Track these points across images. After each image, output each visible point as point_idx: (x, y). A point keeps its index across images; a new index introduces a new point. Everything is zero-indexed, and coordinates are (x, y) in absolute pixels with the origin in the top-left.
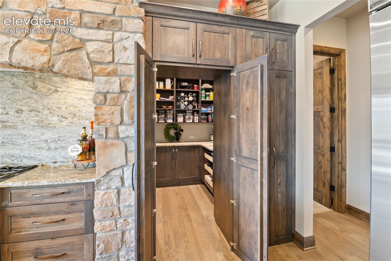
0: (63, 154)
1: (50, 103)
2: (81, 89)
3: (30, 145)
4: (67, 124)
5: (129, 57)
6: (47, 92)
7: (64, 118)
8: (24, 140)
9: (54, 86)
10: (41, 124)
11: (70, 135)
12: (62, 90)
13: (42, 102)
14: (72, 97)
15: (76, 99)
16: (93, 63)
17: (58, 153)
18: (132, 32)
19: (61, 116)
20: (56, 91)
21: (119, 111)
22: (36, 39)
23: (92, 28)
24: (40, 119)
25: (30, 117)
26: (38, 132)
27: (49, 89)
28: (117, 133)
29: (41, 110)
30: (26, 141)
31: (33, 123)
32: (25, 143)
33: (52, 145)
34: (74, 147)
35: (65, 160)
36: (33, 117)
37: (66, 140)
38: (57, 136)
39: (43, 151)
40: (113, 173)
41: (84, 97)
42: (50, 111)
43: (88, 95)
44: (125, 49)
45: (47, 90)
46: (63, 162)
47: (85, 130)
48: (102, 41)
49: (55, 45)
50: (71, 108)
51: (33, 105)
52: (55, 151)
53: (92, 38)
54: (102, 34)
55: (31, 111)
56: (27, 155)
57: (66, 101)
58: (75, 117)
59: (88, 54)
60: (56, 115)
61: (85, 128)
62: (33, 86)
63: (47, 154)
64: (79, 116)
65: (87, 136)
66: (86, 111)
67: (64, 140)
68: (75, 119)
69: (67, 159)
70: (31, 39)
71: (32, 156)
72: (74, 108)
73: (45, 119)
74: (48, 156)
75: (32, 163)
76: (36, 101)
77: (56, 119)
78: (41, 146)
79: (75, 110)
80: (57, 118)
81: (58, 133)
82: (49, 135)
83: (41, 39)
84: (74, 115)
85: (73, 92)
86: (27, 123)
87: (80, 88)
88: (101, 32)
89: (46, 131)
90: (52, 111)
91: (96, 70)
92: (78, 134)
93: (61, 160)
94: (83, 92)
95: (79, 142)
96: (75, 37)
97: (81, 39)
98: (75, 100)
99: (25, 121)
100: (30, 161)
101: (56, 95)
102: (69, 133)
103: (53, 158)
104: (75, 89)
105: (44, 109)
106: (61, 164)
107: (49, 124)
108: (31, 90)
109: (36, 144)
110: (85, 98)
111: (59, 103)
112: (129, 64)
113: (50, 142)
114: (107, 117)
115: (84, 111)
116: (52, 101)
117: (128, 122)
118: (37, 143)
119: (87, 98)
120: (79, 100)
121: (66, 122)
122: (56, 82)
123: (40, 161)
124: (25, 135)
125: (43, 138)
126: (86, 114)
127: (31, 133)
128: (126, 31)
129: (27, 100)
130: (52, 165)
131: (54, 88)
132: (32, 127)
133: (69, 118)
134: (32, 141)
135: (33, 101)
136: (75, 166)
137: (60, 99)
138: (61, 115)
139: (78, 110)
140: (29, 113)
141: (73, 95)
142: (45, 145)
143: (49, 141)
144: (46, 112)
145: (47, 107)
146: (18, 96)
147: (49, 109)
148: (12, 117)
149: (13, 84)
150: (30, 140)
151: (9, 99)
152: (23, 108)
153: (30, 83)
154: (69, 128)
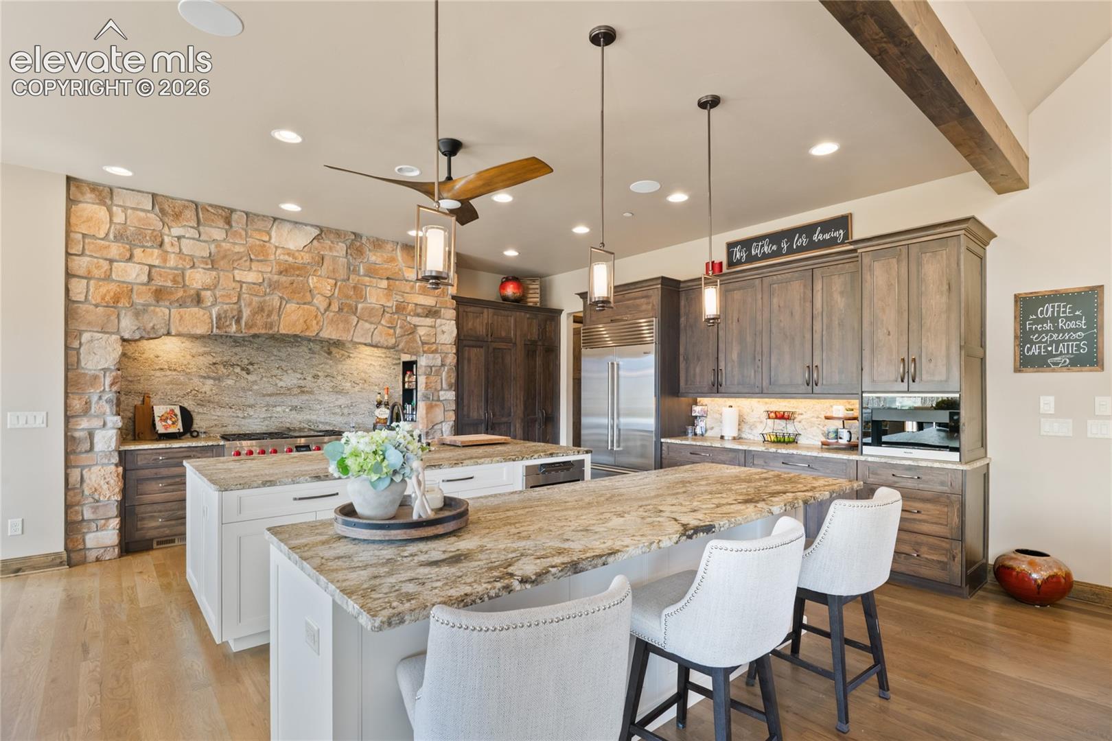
0: (355, 419)
1: (343, 369)
2: (371, 356)
4: (358, 390)
5: (446, 339)
6: (341, 358)
7: (356, 384)
8: (320, 406)
9: (347, 352)
10: (335, 390)
11: (361, 400)
12: (354, 356)
13: (336, 367)
14: (362, 363)
16: (423, 343)
17: (351, 419)
18: (448, 320)
19: (353, 382)
20: (349, 357)
21: (439, 381)
22: (388, 325)
23: (422, 317)
24: (334, 384)
25: (325, 383)
26: (333, 397)
27: (343, 355)
28: (439, 397)
29: (336, 376)
30: (322, 407)
31: (328, 388)
32: (321, 409)
33: (346, 411)
36: (328, 382)
38: (350, 402)
39: (338, 417)
40: (435, 427)
42: (343, 377)
43: (376, 361)
44: (443, 332)
45: (340, 356)
48: (428, 326)
49: (398, 331)
50: (361, 373)
51: (328, 371)
52: (348, 416)
53: (422, 324)
54: (429, 321)
55: (327, 376)
56: (323, 420)
57: (358, 367)
59: (420, 337)
60: (349, 381)
61: (379, 394)
62: (328, 351)
64: (370, 382)
65: (382, 401)
66: (378, 377)
67: (356, 405)
68: (366, 385)
70: (382, 325)
73: (339, 385)
76: (331, 366)
77: (348, 384)
79: (365, 376)
80: (350, 384)
81: (351, 399)
82: (342, 401)
83: (390, 325)
84: (365, 381)
85: (364, 359)
86: (323, 388)
88: (428, 319)
89: (340, 397)
90: (346, 377)
91: (426, 349)
92: (369, 400)
94: (372, 358)
96: (410, 323)
97: (414, 325)
98: (366, 366)
99: (321, 387)
100: (326, 426)
101: (348, 361)
105: (338, 375)
107: (343, 389)
108: (326, 355)
109: (331, 410)
110: (373, 364)
111: (352, 369)
112: (446, 344)
113: (344, 407)
114: (433, 384)
115: (376, 378)
116: (345, 367)
117: (445, 388)
118: (332, 408)
119: (376, 364)
120: (369, 366)
122: (350, 349)
123: (334, 426)
124: (321, 401)
125: (338, 403)
126: (380, 381)
127: (327, 398)
128: (444, 319)
129: (323, 365)
131: (347, 354)
132: (327, 393)
133: (361, 384)
134: (328, 406)
135: (328, 367)
137: (352, 365)
138: (353, 380)
139: (369, 376)
140: (325, 379)
141: (364, 361)
142: (338, 410)
143: (342, 407)
144: (340, 378)
145: (340, 373)
146: (315, 362)
147: (342, 375)
148: (309, 383)
149: (310, 349)
150: (326, 405)
151: (306, 365)
152: (320, 374)
153: (326, 348)
154: (360, 393)
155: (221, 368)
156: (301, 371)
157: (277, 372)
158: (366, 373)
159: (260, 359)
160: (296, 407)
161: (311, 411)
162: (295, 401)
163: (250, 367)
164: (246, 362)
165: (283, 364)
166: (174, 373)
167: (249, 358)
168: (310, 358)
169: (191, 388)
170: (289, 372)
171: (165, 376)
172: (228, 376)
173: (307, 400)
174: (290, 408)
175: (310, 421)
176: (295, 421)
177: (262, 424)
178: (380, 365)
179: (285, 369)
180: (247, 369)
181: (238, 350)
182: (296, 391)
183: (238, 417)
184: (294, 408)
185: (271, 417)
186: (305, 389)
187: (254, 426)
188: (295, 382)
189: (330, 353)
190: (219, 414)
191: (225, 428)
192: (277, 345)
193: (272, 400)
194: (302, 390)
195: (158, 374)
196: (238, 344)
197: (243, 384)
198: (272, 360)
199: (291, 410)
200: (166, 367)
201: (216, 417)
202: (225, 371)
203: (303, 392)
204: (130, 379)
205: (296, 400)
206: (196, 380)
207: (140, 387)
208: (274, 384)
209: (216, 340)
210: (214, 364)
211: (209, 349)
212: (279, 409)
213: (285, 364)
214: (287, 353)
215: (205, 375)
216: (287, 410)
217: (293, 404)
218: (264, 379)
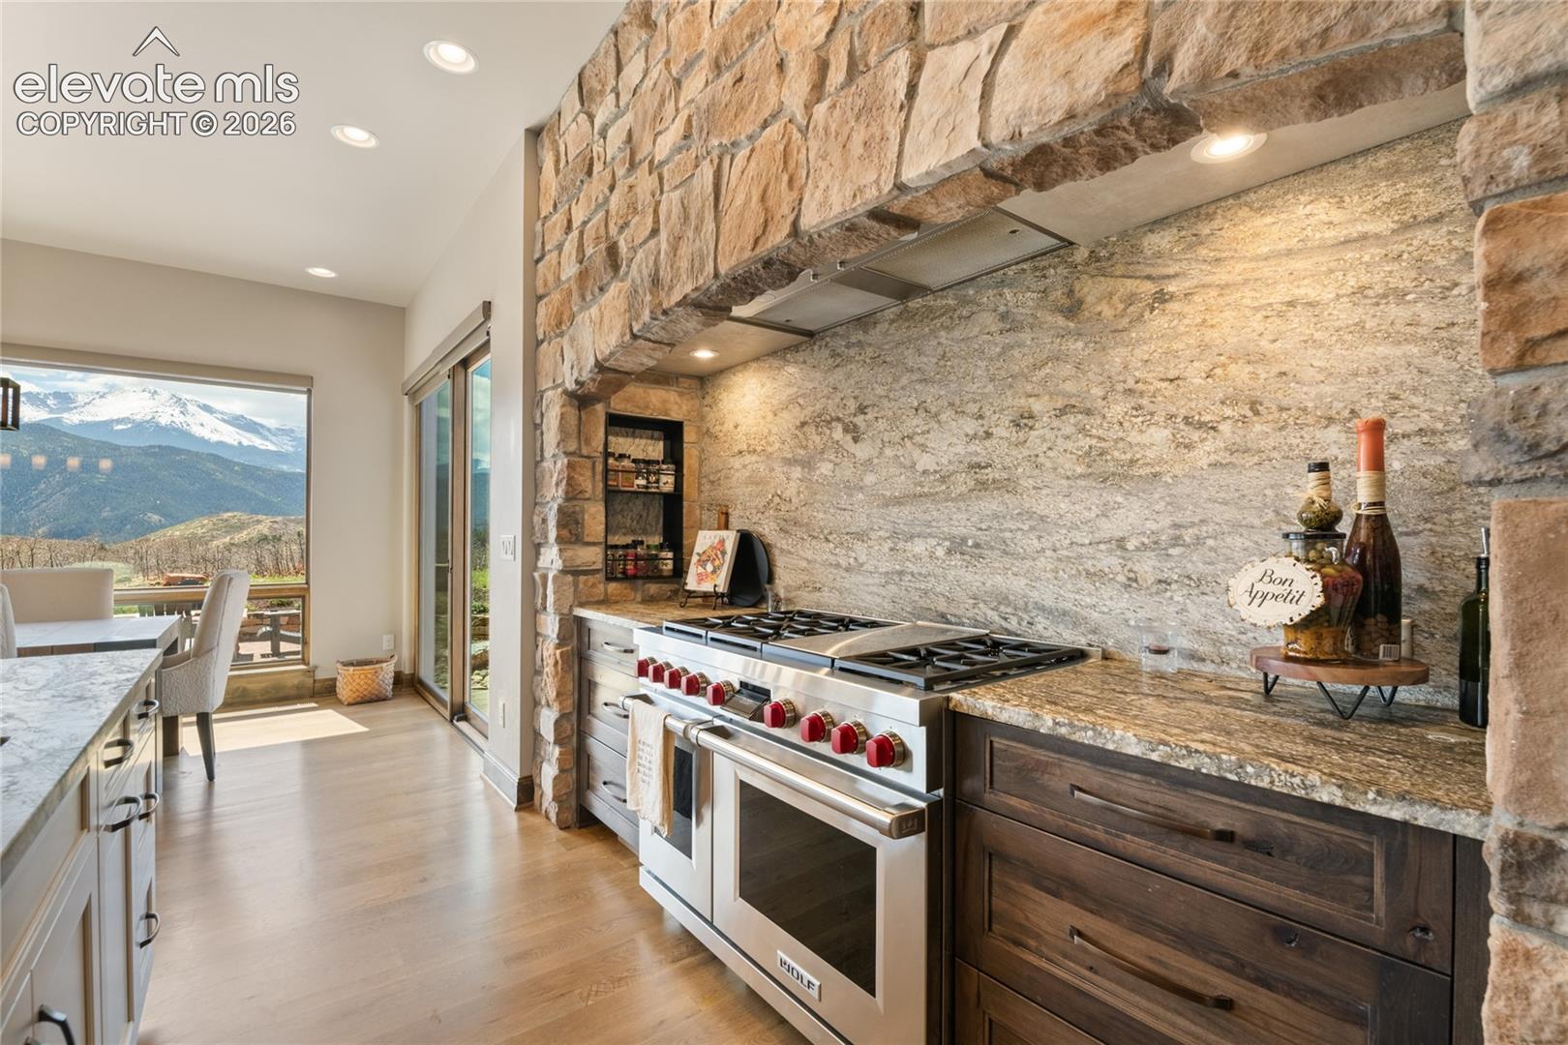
0: (1195, 614)
1: (1135, 363)
2: (1289, 255)
3: (1059, 560)
4: (1213, 458)
6: (1125, 313)
7: (1201, 425)
8: (1040, 538)
9: (1149, 277)
10: (1100, 467)
11: (1231, 513)
12: (1187, 284)
13: (1101, 364)
14: (1237, 307)
15: (1259, 316)
17: (1172, 609)
19: (1186, 418)
20: (1162, 298)
24: (1094, 442)
25: (1060, 441)
26: (1087, 503)
27: (1131, 299)
29: (1100, 403)
30: (1046, 543)
31: (1069, 464)
32: (1043, 550)
33: (1147, 567)
34: (1268, 577)
35: (1204, 648)
36: (1068, 437)
37: (1210, 542)
38: (1165, 521)
39: (1107, 592)
41: (1308, 291)
42: (1132, 402)
43: (1331, 271)
45: (1121, 306)
46: (1193, 656)
47: (1326, 482)
50: (1233, 368)
51: (1069, 387)
52: (1157, 593)
55: (1062, 412)
56: (1049, 602)
57: (1211, 335)
58: (1257, 413)
60: (1159, 418)
61: (1323, 467)
62: (1067, 302)
63: (1123, 604)
64: (1282, 409)
65: (1337, 517)
66: (1321, 370)
67: (1199, 541)
68: (1258, 428)
69: (1216, 642)
71: (1068, 606)
72: (1250, 368)
73: (1116, 441)
74: (1129, 615)
75: (1069, 638)
76: (1080, 365)
77: (1159, 435)
78: (1099, 566)
79: (1255, 376)
80: (1167, 433)
81: (1173, 504)
82: (1131, 516)
84: (1254, 406)
85: (1246, 281)
86: (1049, 465)
87: (1282, 246)
89: (1119, 499)
90: (1144, 402)
92: (1277, 513)
93: (1184, 642)
94: (1299, 264)
95: (1296, 546)
98: (1256, 323)
99: (1041, 459)
100: (1061, 629)
101: (1158, 322)
102: (1225, 503)
103: (1150, 630)
104: (1256, 258)
105: (1110, 399)
106: (1186, 665)
107: (1132, 462)
108: (1061, 321)
109: (1080, 556)
110: (1312, 295)
111: (1175, 355)
113: (1138, 549)
115: (1309, 374)
116: (1141, 352)
118: (1083, 551)
119: (1328, 295)
120: (1280, 315)
121: (1209, 446)
122: (1159, 255)
123: (1094, 632)
124: (1042, 519)
125: (1109, 528)
126: (1328, 389)
127: (1063, 506)
129: (1047, 370)
130: (1149, 661)
131: (1149, 287)
132: (1064, 482)
133: (1225, 428)
134: (1068, 541)
135: (1067, 369)
136: (1268, 690)
137: (1177, 337)
138: (1183, 412)
139: (1275, 370)
140: (1056, 423)
141: (1247, 297)
142: (1114, 562)
143: (1130, 546)
144: (1118, 409)
145: (1120, 387)
146: (1020, 361)
147: (1130, 392)
148: (1001, 449)
149: (1004, 317)
150: (1060, 537)
151: (992, 380)
152: (1036, 406)
153: (1058, 294)
154: (1223, 477)
155: (810, 430)
156: (973, 408)
157: (915, 422)
158: (1255, 358)
159: (880, 391)
160: (964, 540)
161: (1007, 561)
162: (961, 522)
163: (859, 420)
164: (852, 405)
165: (930, 393)
166: (754, 458)
167: (857, 392)
168: (1007, 348)
169: (773, 491)
170: (943, 417)
171: (744, 466)
172: (822, 452)
173: (996, 516)
174: (947, 543)
175: (1003, 599)
176: (959, 594)
177: (882, 591)
178: (1361, 290)
179: (934, 410)
180: (855, 425)
181: (839, 375)
182: (963, 482)
183: (838, 566)
184: (957, 546)
185: (901, 573)
186: (990, 474)
187: (869, 598)
188: (960, 449)
189: (1073, 309)
190: (809, 554)
191: (818, 594)
192: (914, 332)
193: (903, 514)
194: (983, 478)
195: (737, 463)
196: (839, 360)
197: (847, 472)
198: (903, 388)
199: (949, 552)
200: (745, 447)
201: (804, 564)
202: (817, 439)
203: (983, 485)
204: (712, 478)
205: (965, 516)
206: (779, 469)
207: (719, 493)
208: (908, 463)
209: (805, 362)
210: (803, 424)
211: (795, 389)
212: (919, 547)
213: (934, 390)
214: (940, 351)
215: (790, 456)
216: (940, 552)
217: (955, 531)
218: (888, 452)
